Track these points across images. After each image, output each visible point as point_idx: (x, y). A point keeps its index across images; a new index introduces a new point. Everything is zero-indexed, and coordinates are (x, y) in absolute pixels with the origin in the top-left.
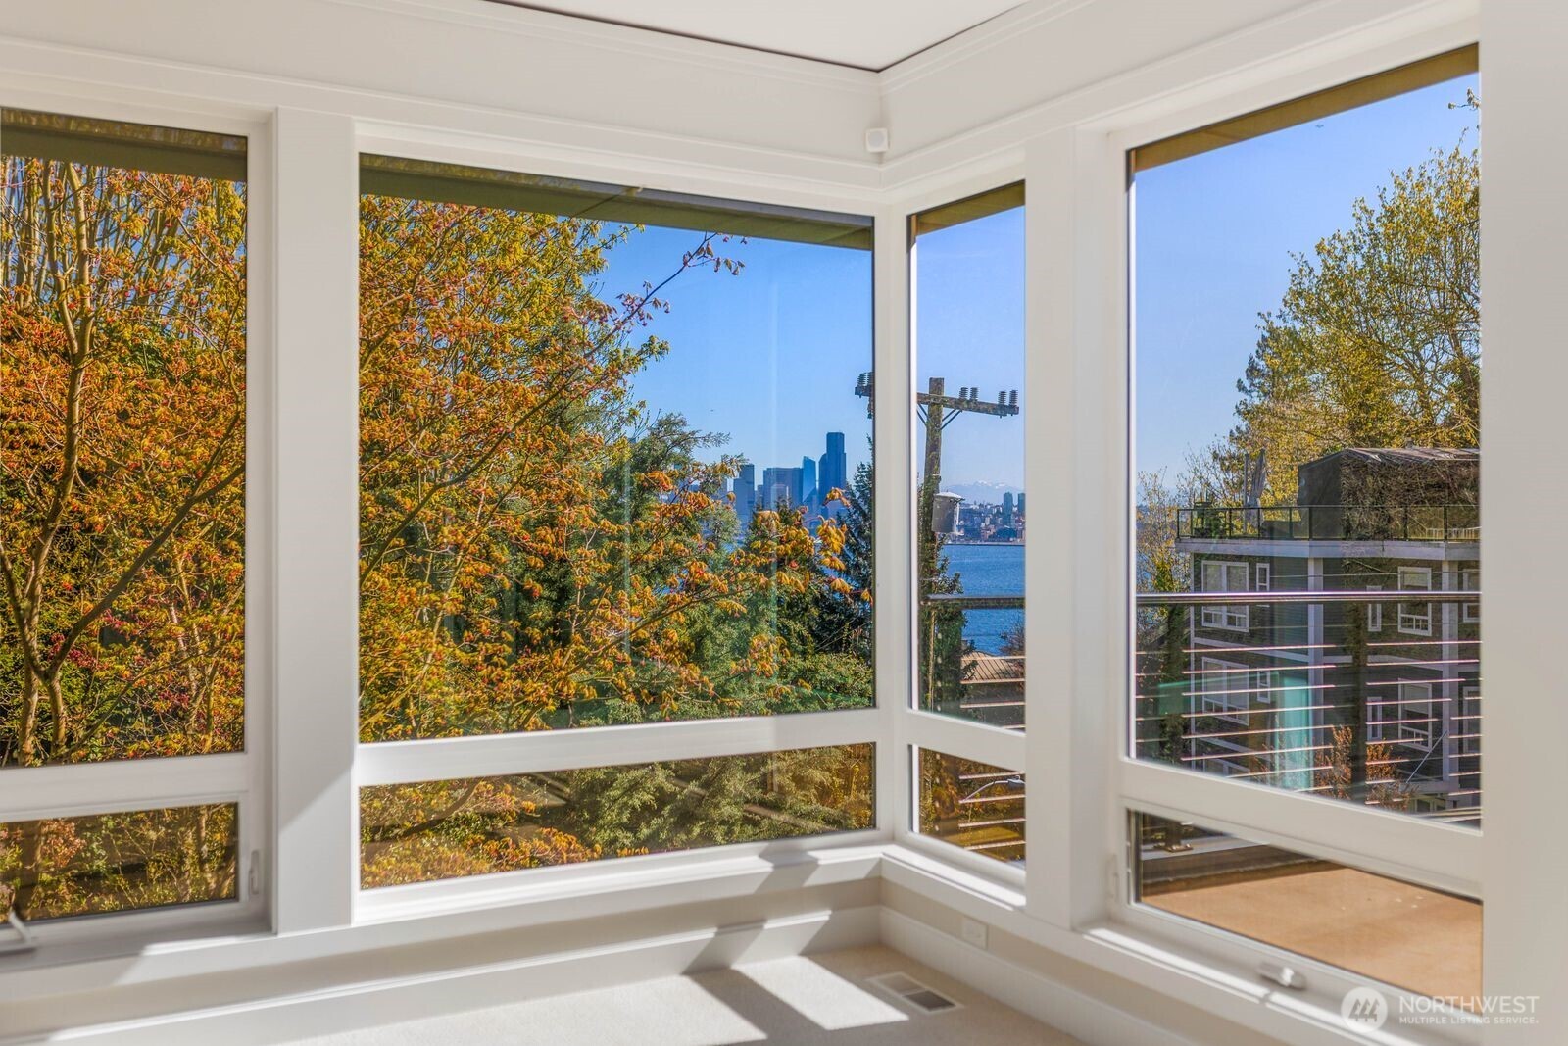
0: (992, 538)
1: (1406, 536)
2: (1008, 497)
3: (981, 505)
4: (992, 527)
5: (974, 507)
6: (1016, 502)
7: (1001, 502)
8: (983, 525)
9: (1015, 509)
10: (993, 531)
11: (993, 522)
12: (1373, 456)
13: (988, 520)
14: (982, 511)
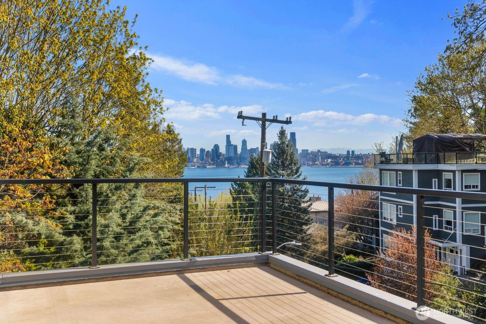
0: (343, 165)
1: (445, 162)
2: (348, 152)
3: (340, 155)
4: (343, 161)
5: (337, 155)
6: (351, 153)
7: (346, 153)
8: (340, 161)
9: (351, 156)
10: (343, 163)
11: (343, 160)
12: (435, 136)
13: (342, 159)
14: (340, 156)
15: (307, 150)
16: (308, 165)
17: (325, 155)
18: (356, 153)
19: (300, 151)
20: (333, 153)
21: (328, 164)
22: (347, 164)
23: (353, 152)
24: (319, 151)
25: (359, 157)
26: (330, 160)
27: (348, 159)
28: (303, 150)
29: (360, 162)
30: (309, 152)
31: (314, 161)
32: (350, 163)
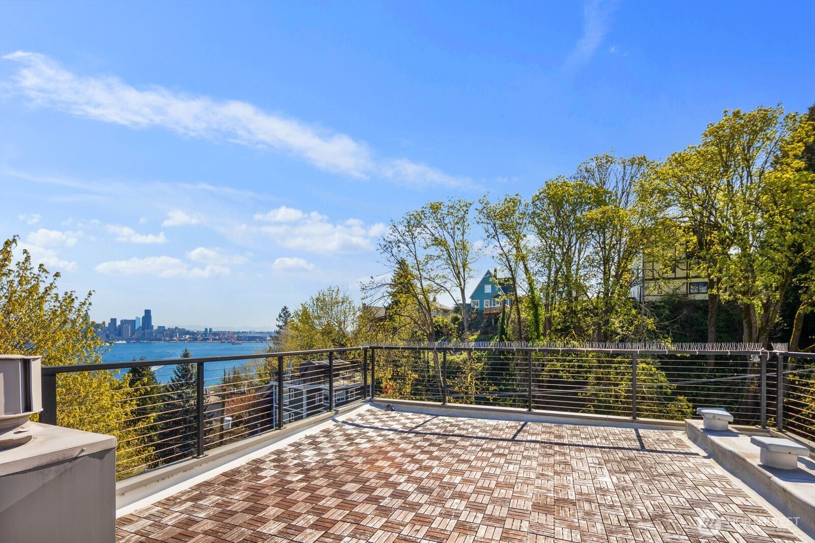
0: (201, 340)
2: (206, 329)
4: (201, 337)
5: (195, 332)
6: (208, 330)
7: (204, 330)
8: (198, 337)
9: (208, 332)
13: (200, 335)
14: (198, 333)
15: (164, 327)
16: (165, 340)
17: (184, 332)
18: (213, 330)
19: (155, 328)
20: (191, 330)
21: (186, 340)
22: (205, 340)
23: (211, 329)
24: (176, 328)
25: (216, 334)
26: (187, 336)
27: (206, 336)
28: (159, 327)
29: (217, 338)
30: (166, 328)
31: (171, 337)
32: (208, 339)
